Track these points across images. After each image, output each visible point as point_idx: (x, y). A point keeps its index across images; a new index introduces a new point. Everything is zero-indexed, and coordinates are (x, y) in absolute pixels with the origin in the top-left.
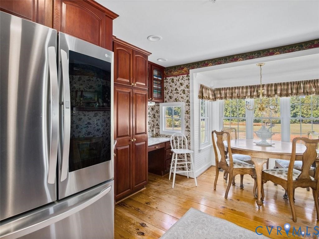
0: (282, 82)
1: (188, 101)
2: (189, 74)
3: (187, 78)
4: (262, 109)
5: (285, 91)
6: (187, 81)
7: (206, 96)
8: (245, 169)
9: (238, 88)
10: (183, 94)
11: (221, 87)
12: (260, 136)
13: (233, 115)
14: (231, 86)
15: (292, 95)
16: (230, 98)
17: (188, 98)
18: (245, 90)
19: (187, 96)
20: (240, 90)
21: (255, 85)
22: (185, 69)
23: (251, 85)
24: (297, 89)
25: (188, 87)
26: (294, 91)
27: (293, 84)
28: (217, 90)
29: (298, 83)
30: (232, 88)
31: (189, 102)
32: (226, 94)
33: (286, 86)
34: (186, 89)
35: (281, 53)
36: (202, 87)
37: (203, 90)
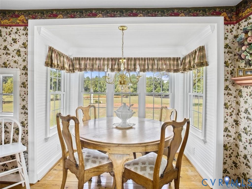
0: (141, 57)
1: (25, 68)
2: (27, 26)
3: (25, 32)
4: (123, 83)
5: (143, 67)
6: (25, 36)
7: (58, 65)
8: (101, 166)
9: (99, 59)
10: (17, 57)
11: (81, 56)
12: (120, 115)
13: (101, 90)
14: (92, 57)
15: (148, 71)
16: (90, 70)
17: (25, 64)
18: (106, 63)
19: (24, 60)
20: (101, 61)
21: (116, 57)
22: (22, 17)
23: (112, 57)
24: (152, 65)
25: (25, 45)
26: (150, 67)
27: (149, 60)
28: (76, 60)
29: (153, 59)
30: (93, 59)
31: (27, 69)
32: (86, 65)
33: (143, 61)
34: (23, 50)
35: (144, 16)
36: (51, 50)
37: (53, 55)
